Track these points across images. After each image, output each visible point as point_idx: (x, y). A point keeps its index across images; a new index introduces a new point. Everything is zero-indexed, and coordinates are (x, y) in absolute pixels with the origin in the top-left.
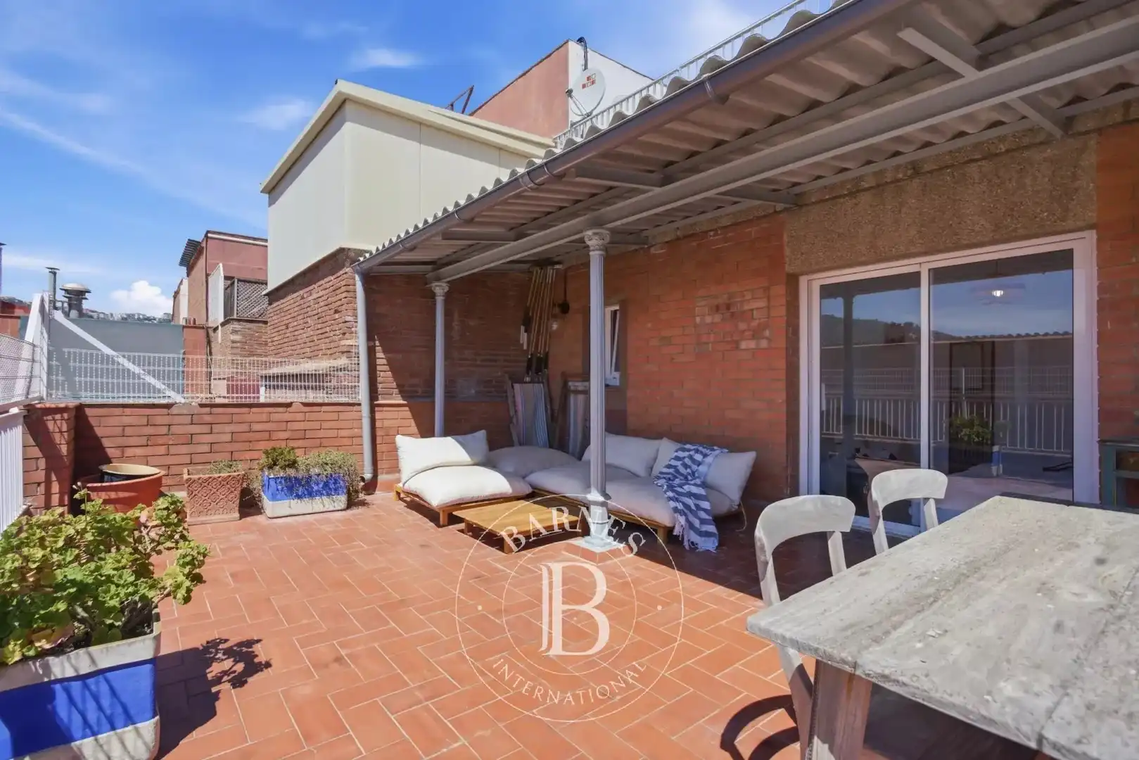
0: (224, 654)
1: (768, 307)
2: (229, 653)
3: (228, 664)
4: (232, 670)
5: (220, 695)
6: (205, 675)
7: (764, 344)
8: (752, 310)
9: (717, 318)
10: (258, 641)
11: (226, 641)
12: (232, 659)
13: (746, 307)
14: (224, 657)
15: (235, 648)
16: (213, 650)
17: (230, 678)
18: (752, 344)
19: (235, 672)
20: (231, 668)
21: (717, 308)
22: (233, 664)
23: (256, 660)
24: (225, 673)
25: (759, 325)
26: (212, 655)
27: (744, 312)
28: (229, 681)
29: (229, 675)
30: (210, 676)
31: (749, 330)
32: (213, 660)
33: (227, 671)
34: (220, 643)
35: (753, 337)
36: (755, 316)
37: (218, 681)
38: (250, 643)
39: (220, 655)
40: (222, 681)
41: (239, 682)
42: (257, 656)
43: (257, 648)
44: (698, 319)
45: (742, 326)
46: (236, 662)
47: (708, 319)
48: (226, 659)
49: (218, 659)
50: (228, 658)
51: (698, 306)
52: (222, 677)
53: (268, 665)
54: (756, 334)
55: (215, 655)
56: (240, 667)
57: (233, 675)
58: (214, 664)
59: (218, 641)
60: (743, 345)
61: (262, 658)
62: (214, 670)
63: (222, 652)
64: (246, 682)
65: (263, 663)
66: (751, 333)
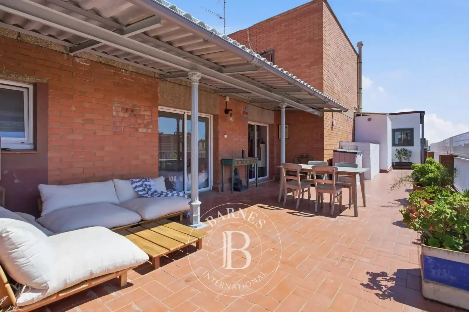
0: (382, 288)
1: (152, 115)
2: (379, 287)
3: (383, 283)
4: (383, 279)
5: (393, 274)
6: (396, 284)
7: (150, 131)
8: (144, 115)
9: (126, 115)
10: (362, 284)
11: (377, 294)
12: (380, 283)
13: (142, 113)
14: (383, 287)
15: (375, 288)
16: (386, 293)
17: (386, 277)
18: (145, 130)
19: (383, 278)
20: (384, 280)
21: (127, 110)
22: (381, 282)
23: (371, 277)
24: (387, 280)
25: (148, 122)
26: (388, 291)
27: (140, 115)
28: (387, 276)
29: (386, 278)
30: (394, 282)
31: (143, 124)
32: (389, 289)
33: (386, 280)
34: (381, 295)
35: (145, 127)
36: (146, 118)
37: (392, 279)
38: (367, 286)
39: (384, 289)
40: (390, 278)
41: (383, 274)
42: (369, 279)
43: (366, 282)
44: (114, 113)
45: (140, 121)
46: (379, 281)
47: (121, 114)
48: (383, 285)
49: (386, 288)
50: (382, 285)
51: (114, 106)
52: (390, 279)
53: (368, 273)
54: (146, 126)
55: (387, 290)
56: (379, 279)
57: (385, 278)
58: (389, 286)
59: (381, 297)
60: (140, 130)
61: (368, 277)
62: (390, 284)
63: (382, 290)
64: (381, 272)
65: (368, 275)
66: (144, 125)
